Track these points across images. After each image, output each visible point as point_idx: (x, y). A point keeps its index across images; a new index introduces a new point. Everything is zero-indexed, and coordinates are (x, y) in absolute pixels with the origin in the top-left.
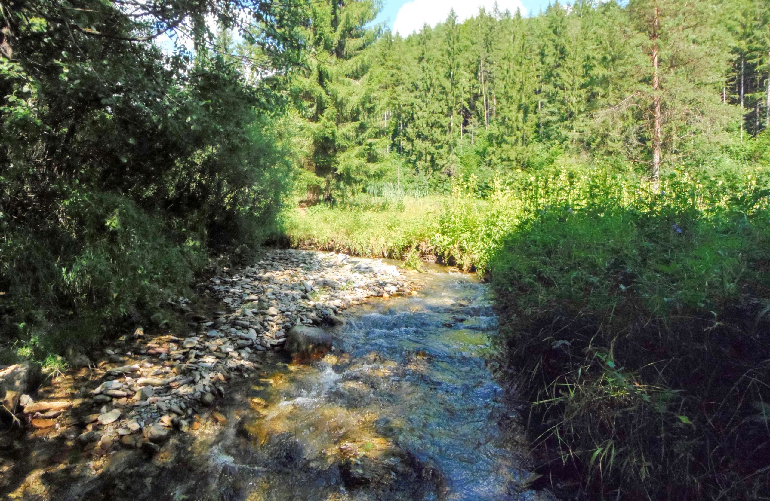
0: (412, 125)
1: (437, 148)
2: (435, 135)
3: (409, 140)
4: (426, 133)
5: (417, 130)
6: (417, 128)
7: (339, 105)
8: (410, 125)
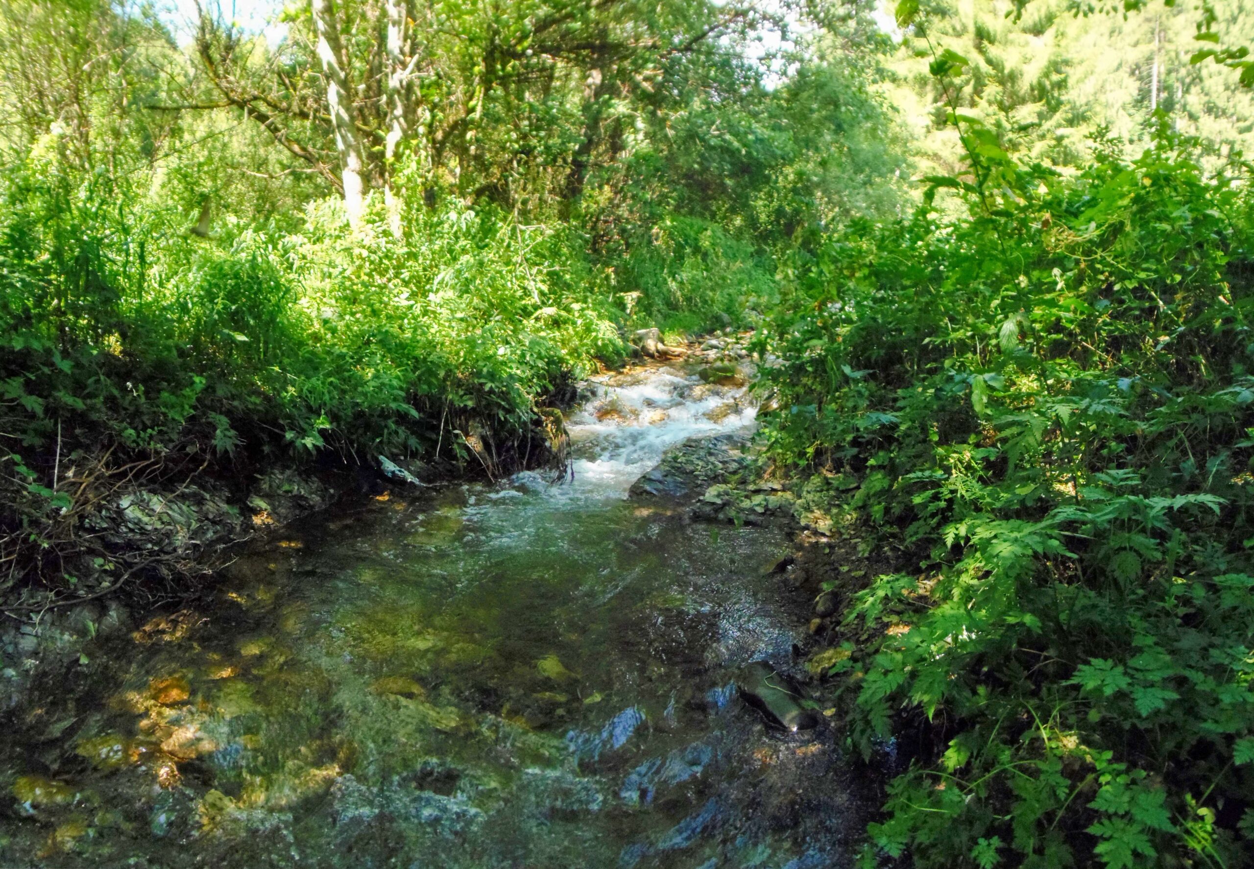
0: (1198, 88)
1: (1241, 131)
2: (1239, 107)
3: (1192, 117)
4: (1221, 104)
5: (1206, 99)
6: (1207, 94)
7: (1008, 79)
8: (1194, 90)
